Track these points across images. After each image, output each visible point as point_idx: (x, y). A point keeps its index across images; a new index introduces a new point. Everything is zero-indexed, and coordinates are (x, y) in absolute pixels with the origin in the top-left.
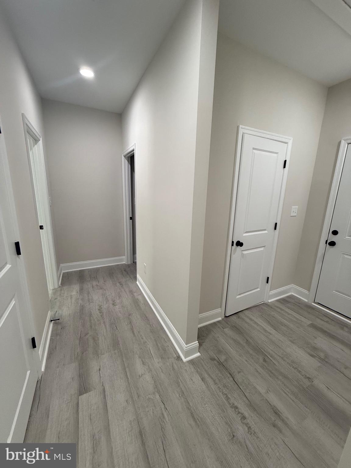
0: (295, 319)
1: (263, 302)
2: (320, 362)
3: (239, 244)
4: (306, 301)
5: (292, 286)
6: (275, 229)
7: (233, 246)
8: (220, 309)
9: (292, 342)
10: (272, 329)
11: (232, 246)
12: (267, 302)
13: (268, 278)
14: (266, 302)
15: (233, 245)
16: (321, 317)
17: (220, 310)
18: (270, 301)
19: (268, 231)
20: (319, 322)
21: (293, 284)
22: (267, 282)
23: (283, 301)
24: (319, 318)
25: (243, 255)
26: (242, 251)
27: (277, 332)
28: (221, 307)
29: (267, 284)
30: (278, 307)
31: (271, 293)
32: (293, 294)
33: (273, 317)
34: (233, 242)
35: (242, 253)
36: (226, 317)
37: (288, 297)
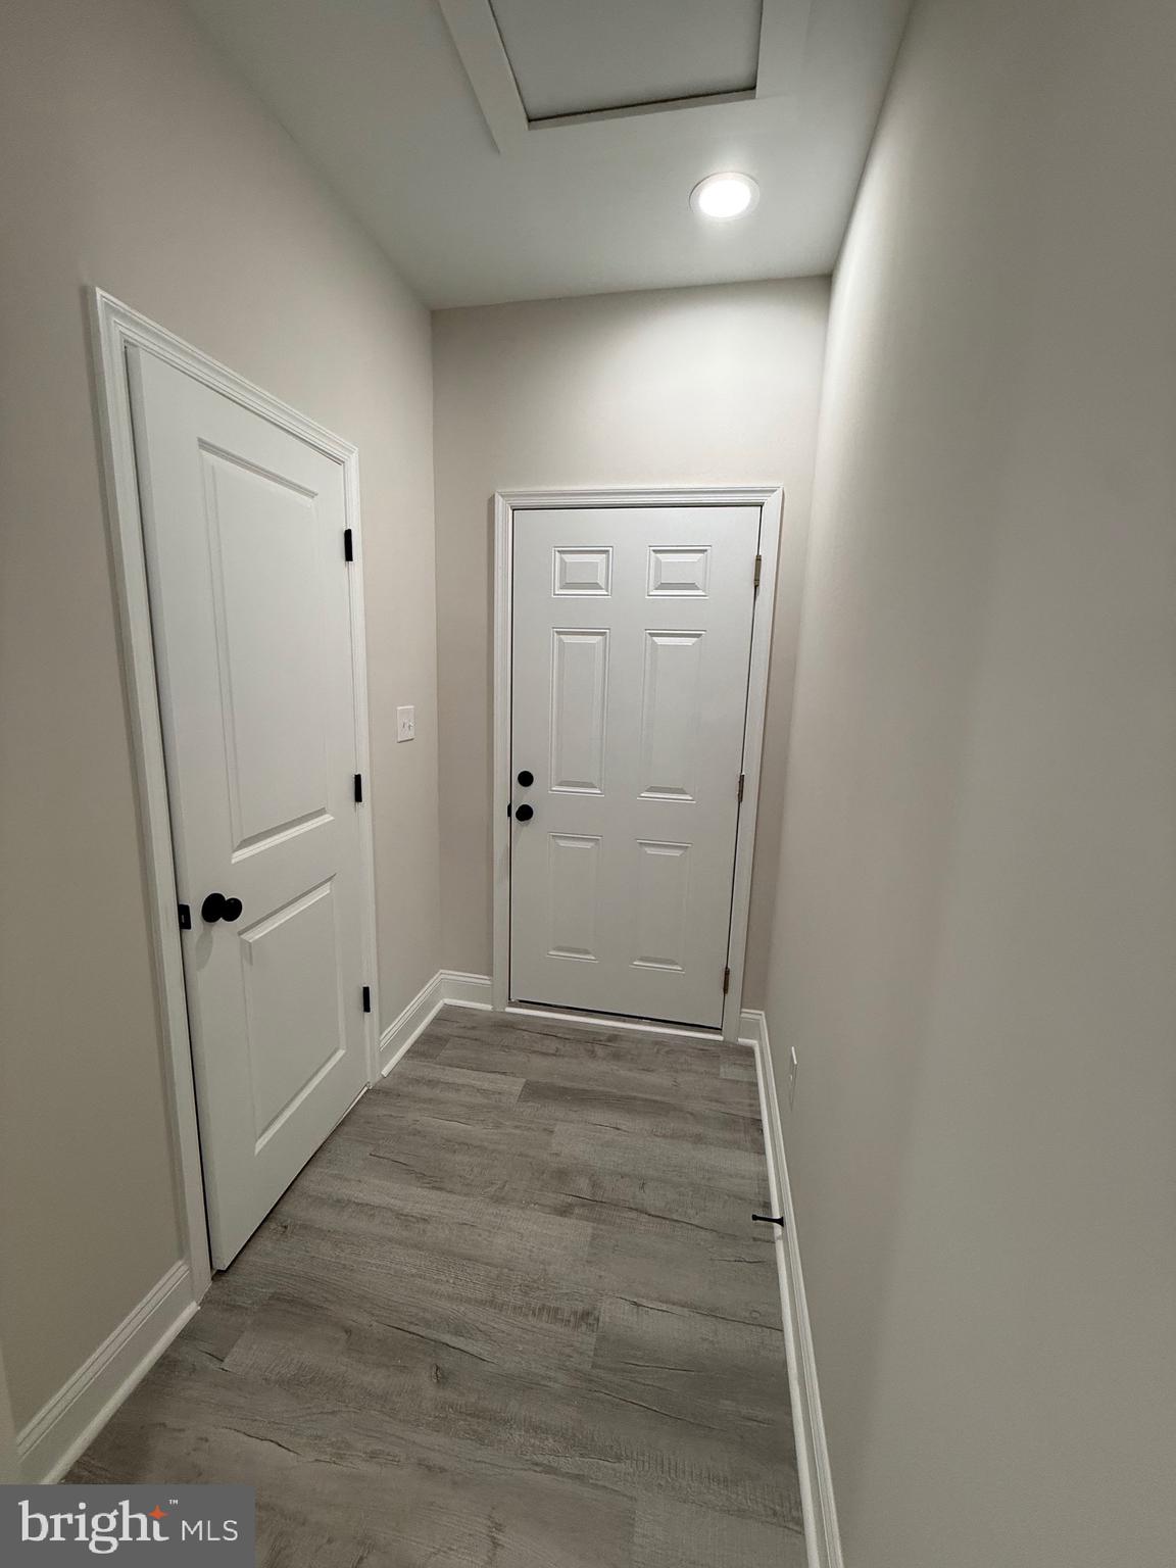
0: (480, 1100)
1: (366, 1089)
2: (587, 1219)
3: (221, 908)
4: (489, 1007)
5: (442, 976)
6: (358, 798)
7: (189, 927)
8: (180, 1263)
9: (498, 1200)
10: (425, 1192)
11: (184, 931)
12: (377, 1079)
13: (366, 991)
14: (372, 1080)
15: (185, 923)
16: (537, 1047)
17: (185, 1268)
18: (385, 1072)
19: (332, 815)
20: (541, 1068)
21: (441, 971)
22: (367, 1008)
23: (429, 1045)
24: (534, 1052)
25: (248, 950)
26: (240, 934)
27: (444, 1195)
28: (182, 1250)
29: (367, 1014)
30: (418, 1081)
31: (384, 1041)
32: (448, 1001)
33: (417, 1133)
34: (183, 911)
35: (243, 942)
36: (220, 1273)
37: (437, 1020)
